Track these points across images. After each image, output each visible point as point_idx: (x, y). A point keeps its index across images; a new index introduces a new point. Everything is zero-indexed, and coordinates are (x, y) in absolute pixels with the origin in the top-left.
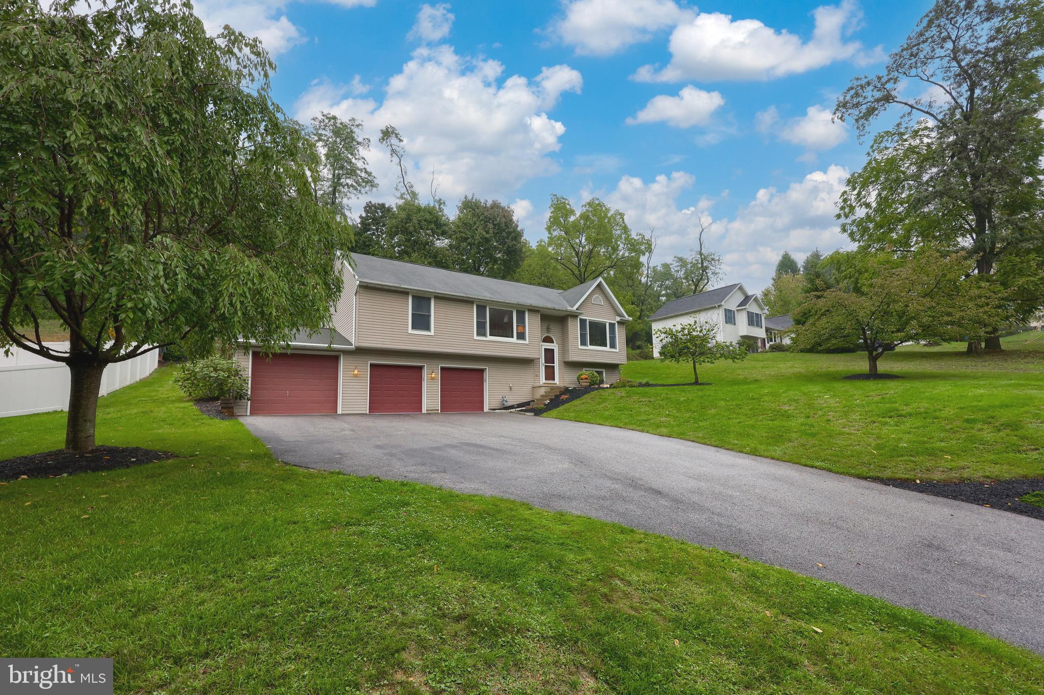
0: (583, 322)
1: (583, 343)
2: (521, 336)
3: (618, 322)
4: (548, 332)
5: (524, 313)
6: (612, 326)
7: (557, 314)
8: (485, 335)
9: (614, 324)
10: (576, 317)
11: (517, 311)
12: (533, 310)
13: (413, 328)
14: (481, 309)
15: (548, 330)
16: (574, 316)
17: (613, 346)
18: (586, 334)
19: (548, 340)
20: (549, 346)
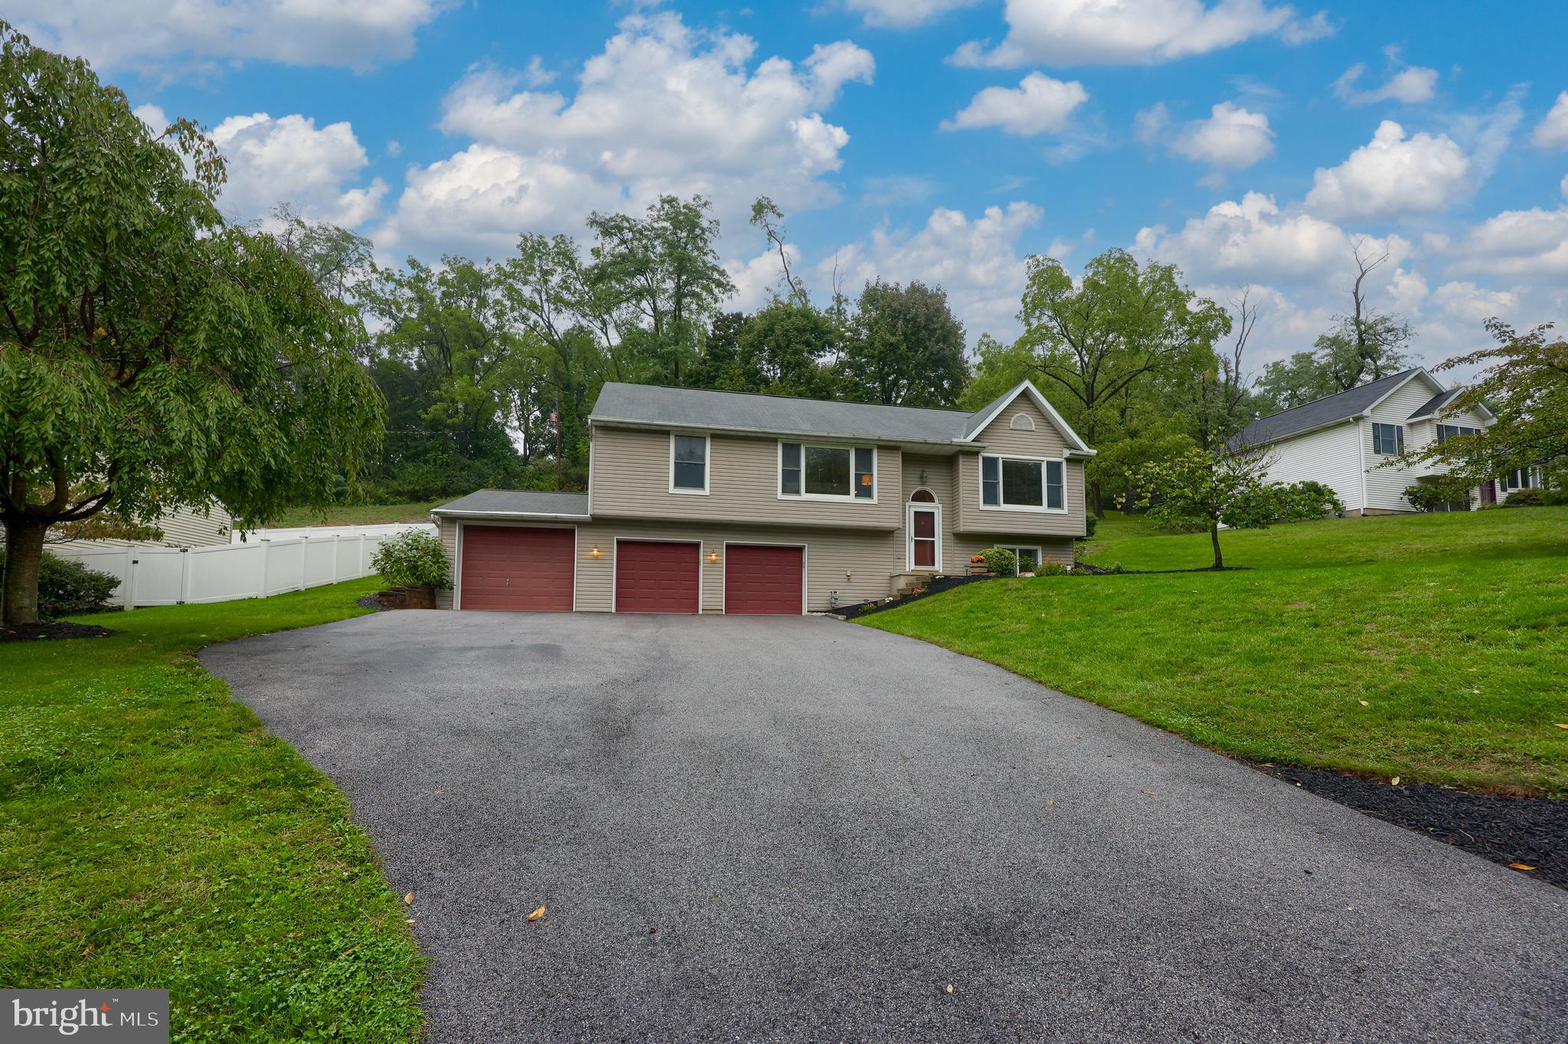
0: (990, 464)
1: (990, 498)
2: (864, 491)
3: (1068, 460)
4: (923, 483)
5: (869, 452)
6: (1054, 468)
7: (935, 450)
8: (798, 492)
9: (1059, 464)
10: (977, 454)
11: (856, 450)
12: (887, 447)
13: (677, 484)
14: (791, 449)
15: (923, 480)
16: (971, 453)
17: (1055, 501)
18: (995, 485)
19: (922, 496)
20: (924, 507)
